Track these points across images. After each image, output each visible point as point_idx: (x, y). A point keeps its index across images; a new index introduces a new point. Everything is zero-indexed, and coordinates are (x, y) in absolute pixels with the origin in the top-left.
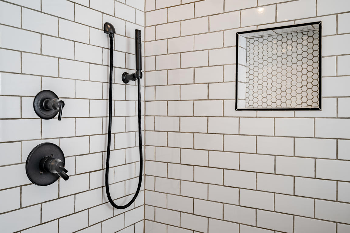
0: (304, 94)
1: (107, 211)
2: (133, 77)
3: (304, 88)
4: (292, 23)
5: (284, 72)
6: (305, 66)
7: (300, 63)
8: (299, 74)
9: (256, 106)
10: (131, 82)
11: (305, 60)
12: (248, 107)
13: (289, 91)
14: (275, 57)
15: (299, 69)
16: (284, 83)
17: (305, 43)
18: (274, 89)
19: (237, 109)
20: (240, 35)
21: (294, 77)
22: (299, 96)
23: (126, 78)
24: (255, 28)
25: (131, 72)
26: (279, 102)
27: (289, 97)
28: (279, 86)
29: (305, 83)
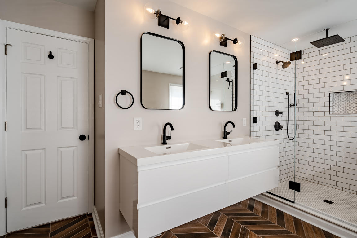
0: (354, 110)
1: (287, 140)
2: (293, 105)
3: (354, 108)
4: (349, 91)
5: (346, 104)
6: (354, 102)
7: (352, 101)
8: (352, 104)
9: (336, 113)
10: (292, 107)
11: (354, 100)
12: (333, 113)
13: (348, 109)
14: (343, 99)
15: (352, 103)
16: (346, 107)
17: (354, 95)
18: (343, 108)
19: (329, 114)
20: (330, 94)
21: (350, 105)
22: (352, 110)
23: (291, 106)
24: (336, 92)
25: (292, 104)
26: (345, 112)
27: (348, 110)
28: (345, 107)
29: (354, 107)
